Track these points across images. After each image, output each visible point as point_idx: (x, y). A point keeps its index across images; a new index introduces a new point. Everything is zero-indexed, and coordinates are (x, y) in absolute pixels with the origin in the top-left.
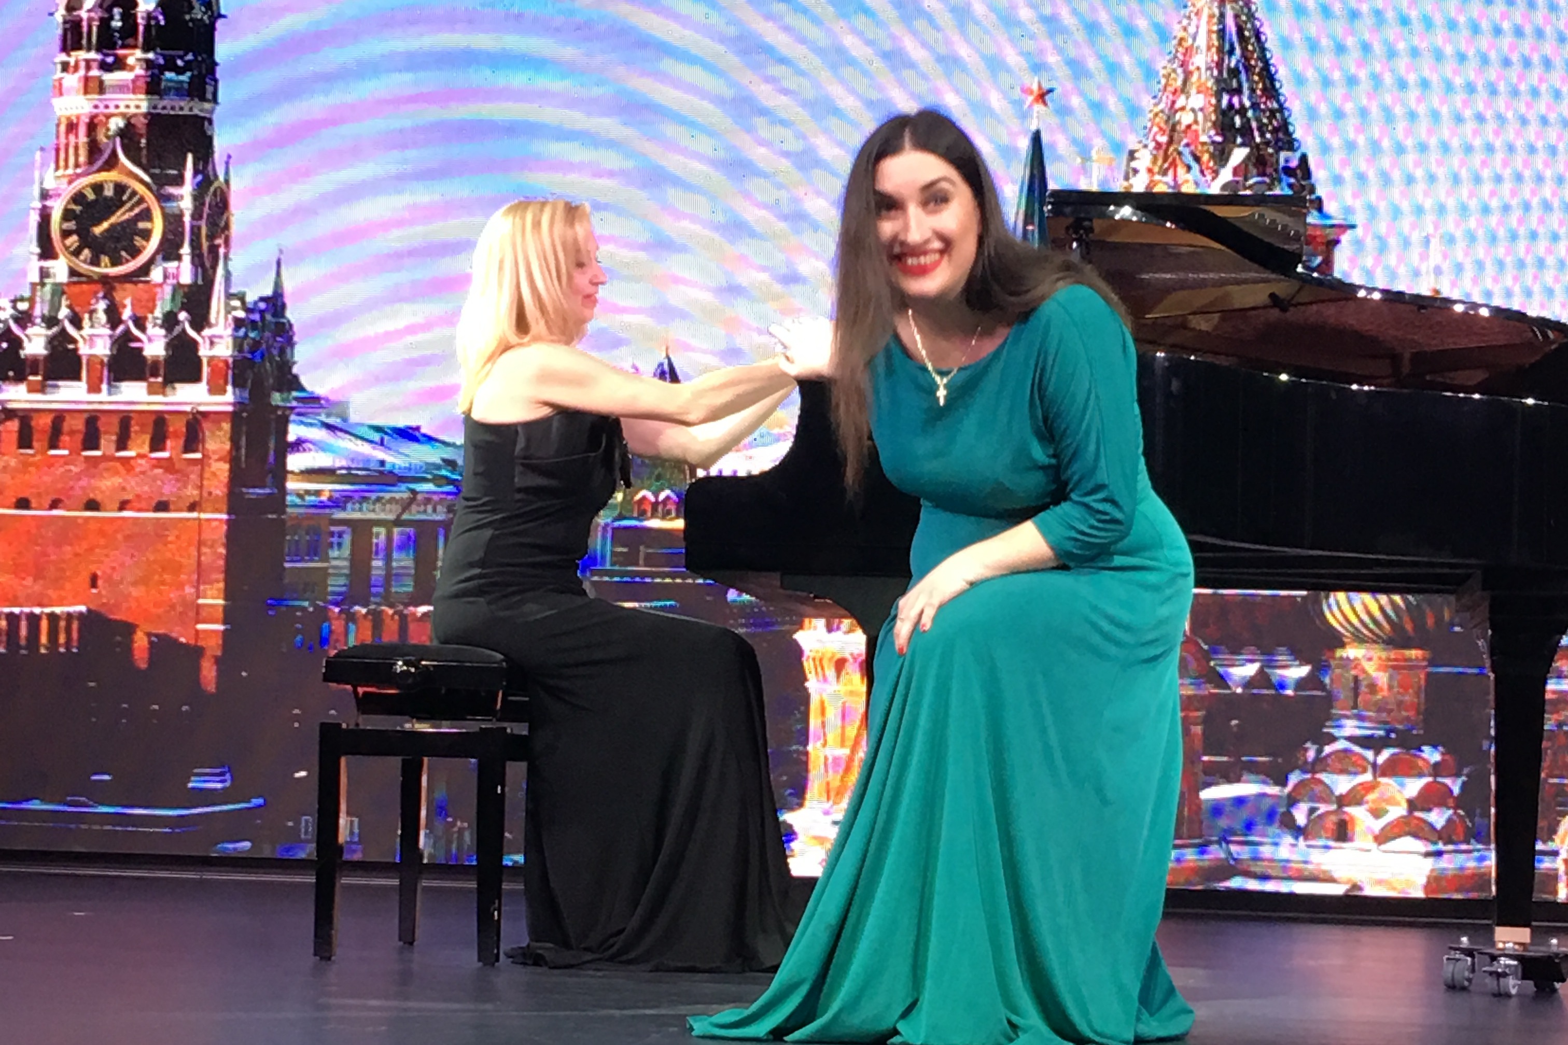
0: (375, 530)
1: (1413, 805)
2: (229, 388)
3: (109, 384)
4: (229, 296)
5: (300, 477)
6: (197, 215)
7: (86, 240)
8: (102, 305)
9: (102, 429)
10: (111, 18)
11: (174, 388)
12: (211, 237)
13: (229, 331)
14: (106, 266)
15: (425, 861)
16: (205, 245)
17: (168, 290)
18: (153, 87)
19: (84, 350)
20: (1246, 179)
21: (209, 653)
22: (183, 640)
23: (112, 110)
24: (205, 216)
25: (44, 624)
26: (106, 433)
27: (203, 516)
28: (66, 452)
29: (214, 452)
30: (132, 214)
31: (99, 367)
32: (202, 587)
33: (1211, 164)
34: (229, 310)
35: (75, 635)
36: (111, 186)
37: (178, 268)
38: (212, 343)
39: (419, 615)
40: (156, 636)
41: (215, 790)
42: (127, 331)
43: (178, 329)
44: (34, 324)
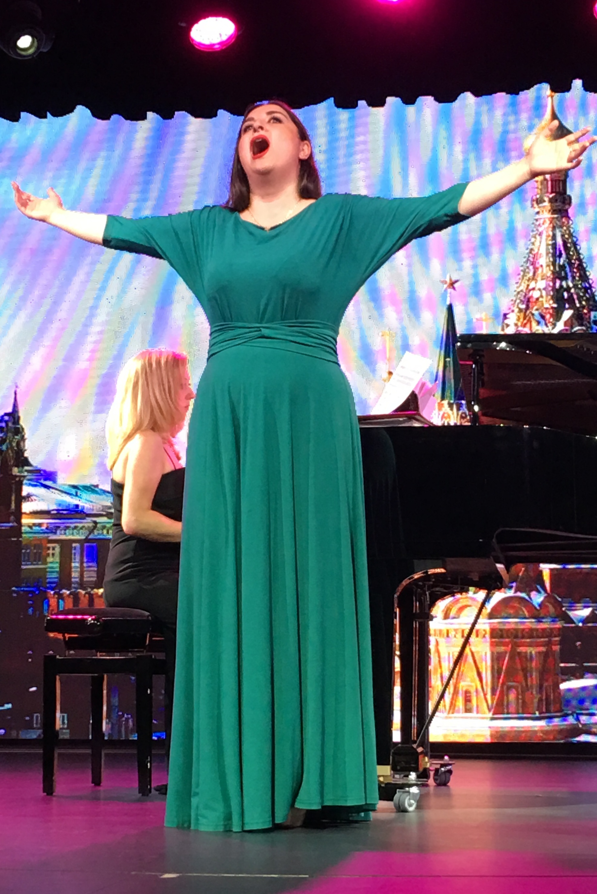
0: (74, 545)
5: (30, 516)
15: (106, 738)
20: (572, 328)
33: (551, 320)
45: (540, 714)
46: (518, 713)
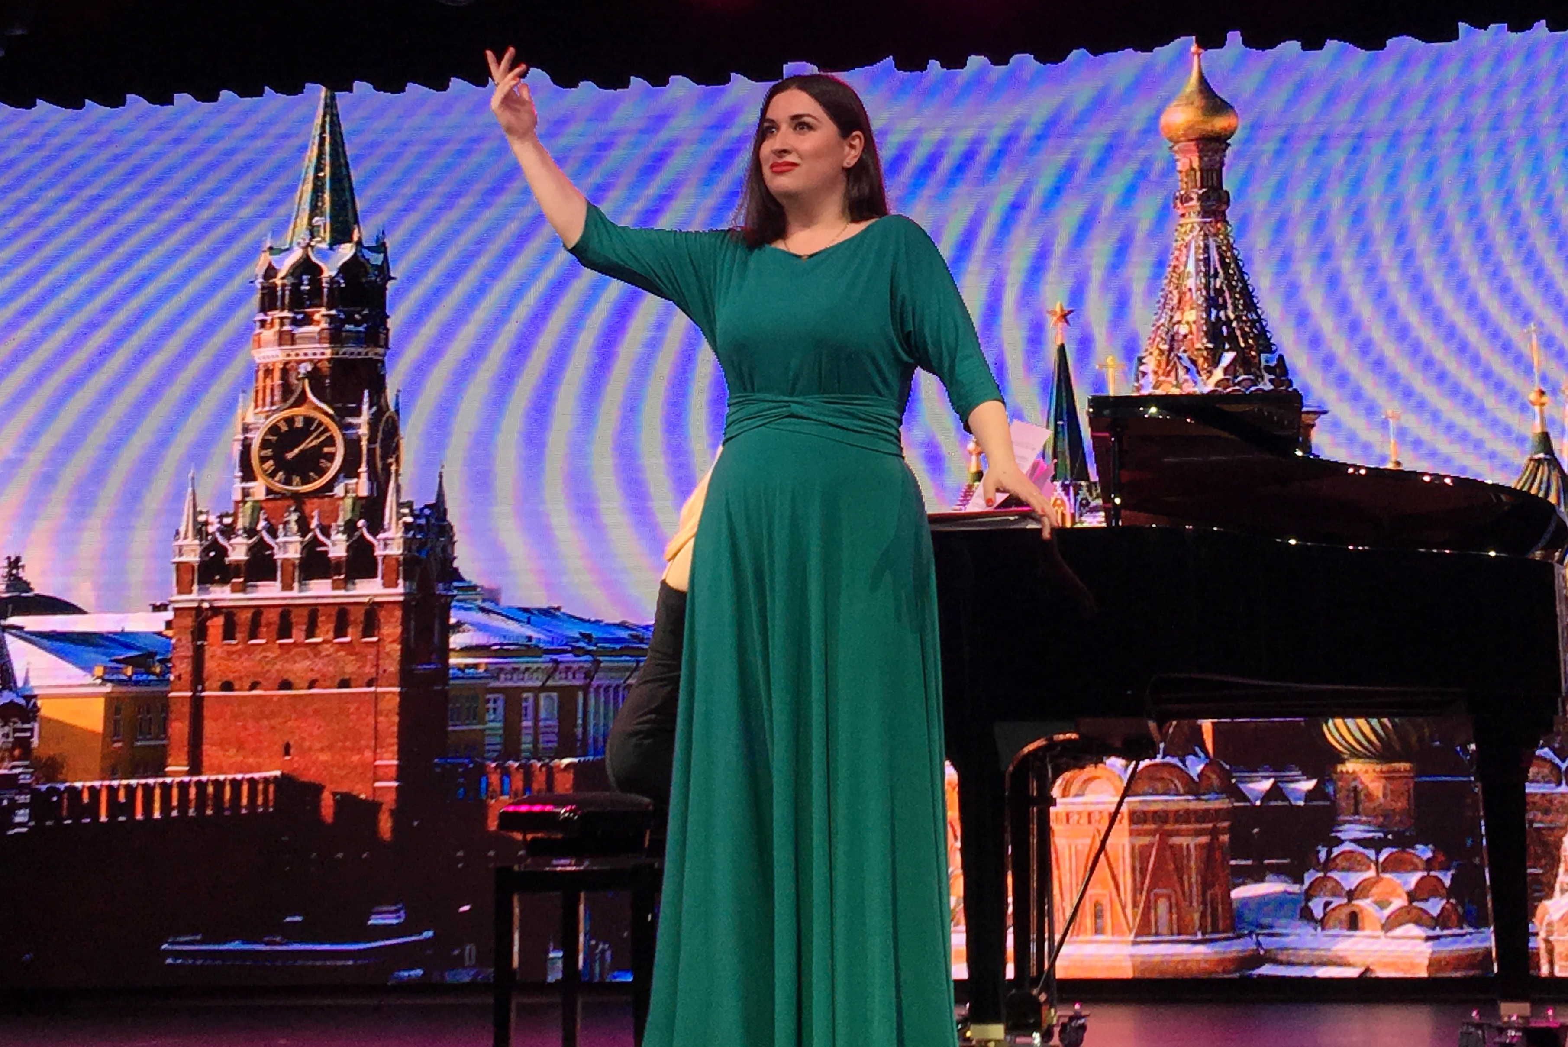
0: (525, 695)
1: (1412, 896)
2: (401, 582)
3: (300, 582)
4: (400, 505)
5: (462, 653)
6: (372, 440)
7: (281, 464)
8: (294, 517)
9: (294, 620)
10: (301, 283)
11: (354, 584)
12: (384, 457)
13: (400, 534)
14: (297, 485)
15: (584, 979)
16: (379, 465)
17: (349, 502)
18: (335, 336)
19: (279, 555)
20: (1236, 377)
21: (384, 806)
22: (363, 796)
23: (302, 357)
24: (379, 440)
25: (245, 788)
26: (297, 624)
27: (380, 690)
28: (263, 641)
29: (388, 635)
30: (318, 441)
31: (291, 568)
32: (378, 751)
33: (1206, 366)
34: (400, 516)
35: (271, 796)
36: (301, 418)
37: (357, 483)
38: (386, 545)
39: (563, 766)
40: (342, 794)
41: (391, 925)
42: (315, 537)
43: (357, 534)
44: (237, 536)
45: (1203, 934)
46: (1172, 934)
